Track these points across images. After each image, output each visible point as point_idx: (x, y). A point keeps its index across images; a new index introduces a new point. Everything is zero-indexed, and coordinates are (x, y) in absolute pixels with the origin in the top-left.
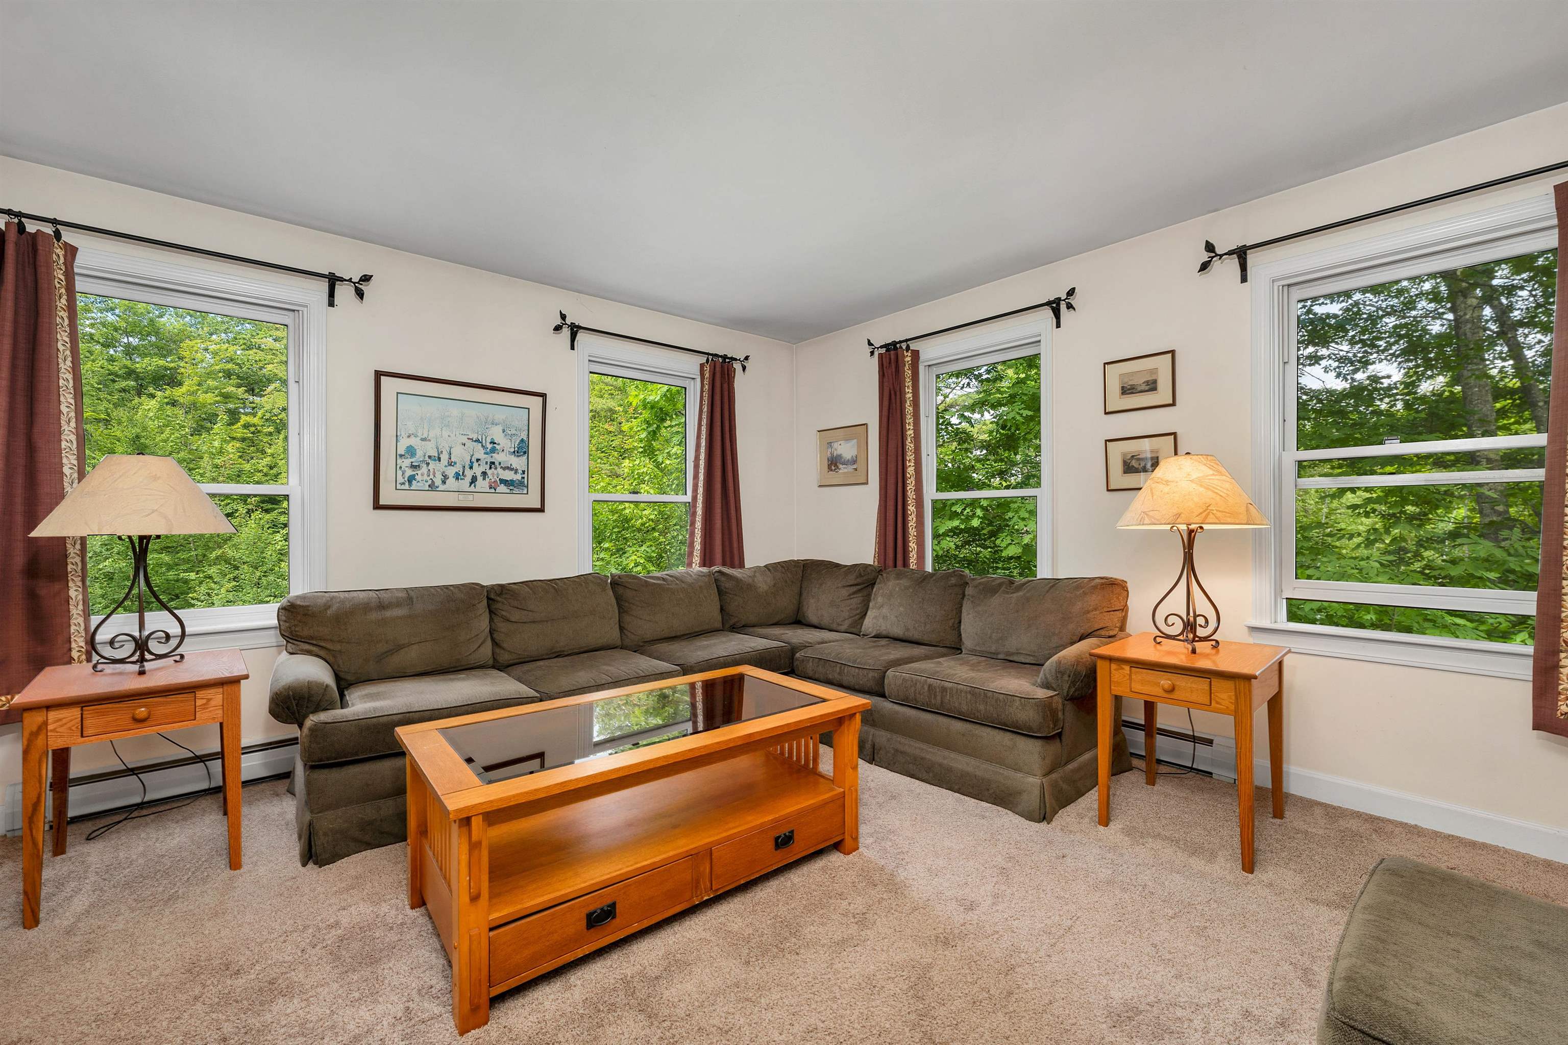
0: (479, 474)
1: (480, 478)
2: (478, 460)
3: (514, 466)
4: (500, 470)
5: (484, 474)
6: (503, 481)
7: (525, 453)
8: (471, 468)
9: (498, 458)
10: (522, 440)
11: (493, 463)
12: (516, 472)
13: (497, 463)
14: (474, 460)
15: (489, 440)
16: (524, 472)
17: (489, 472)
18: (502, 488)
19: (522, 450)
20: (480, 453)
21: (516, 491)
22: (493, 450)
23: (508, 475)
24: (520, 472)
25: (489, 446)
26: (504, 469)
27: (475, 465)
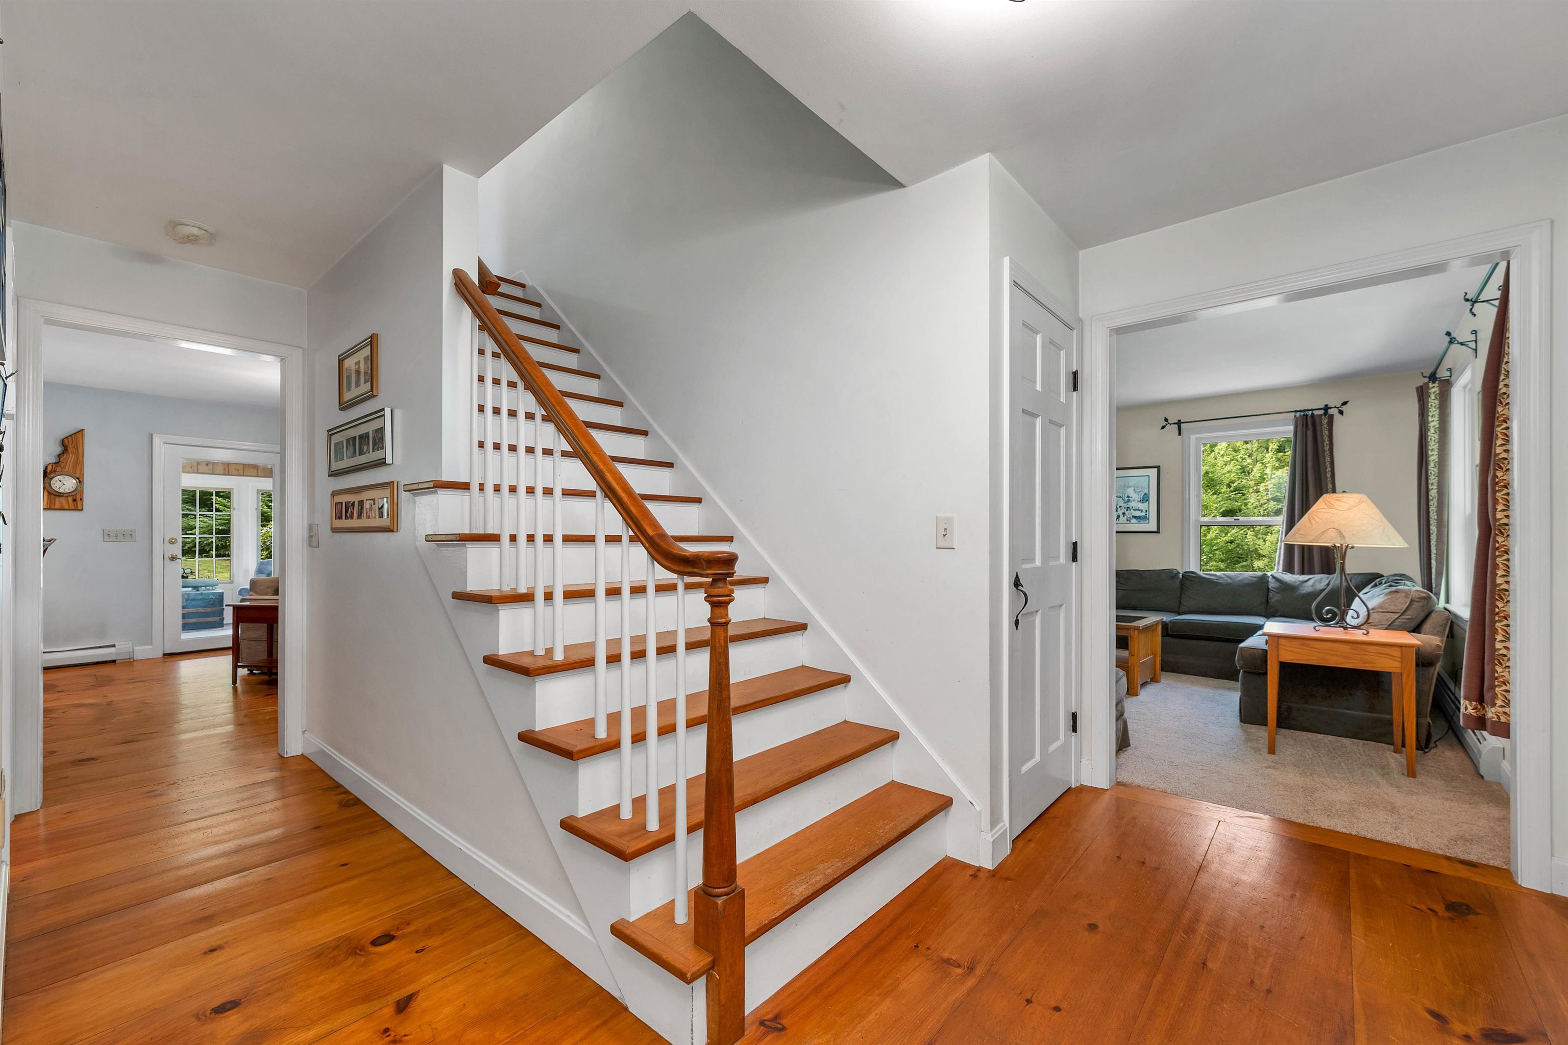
0: (1121, 514)
1: (1121, 516)
2: (1120, 507)
3: (1140, 508)
4: (1132, 511)
5: (1124, 514)
6: (1134, 517)
7: (1147, 500)
8: (1117, 511)
9: (1131, 504)
10: (1145, 494)
11: (1128, 508)
12: (1142, 511)
13: (1131, 508)
14: (1118, 507)
15: (1126, 496)
16: (1146, 511)
17: (1126, 513)
18: (1134, 520)
19: (1145, 499)
20: (1121, 503)
21: (1142, 522)
22: (1129, 501)
23: (1138, 514)
24: (1144, 511)
25: (1126, 499)
26: (1135, 510)
27: (1119, 509)
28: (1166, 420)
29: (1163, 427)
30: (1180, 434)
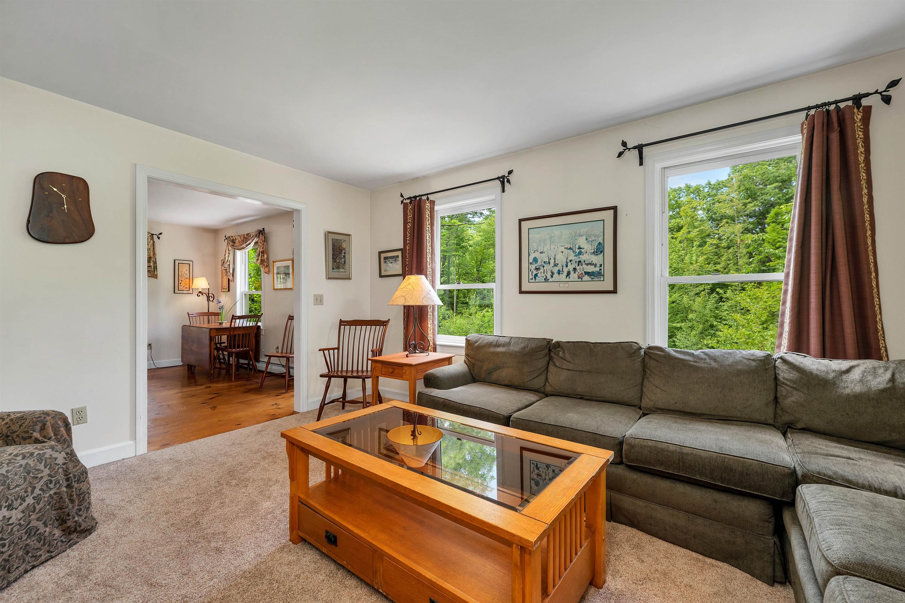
0: (571, 270)
1: (572, 272)
2: (571, 261)
3: (594, 262)
4: (584, 266)
5: (575, 269)
6: (586, 273)
7: (601, 252)
8: (567, 266)
9: (583, 257)
10: (600, 243)
11: (580, 262)
12: (595, 266)
13: (583, 262)
14: (568, 261)
15: (577, 247)
16: (601, 265)
17: (578, 268)
18: (586, 278)
19: (599, 250)
20: (572, 257)
21: (596, 279)
22: (580, 253)
23: (590, 269)
24: (598, 265)
25: (577, 251)
26: (587, 264)
27: (569, 264)
28: (624, 144)
29: (620, 155)
30: (641, 164)
